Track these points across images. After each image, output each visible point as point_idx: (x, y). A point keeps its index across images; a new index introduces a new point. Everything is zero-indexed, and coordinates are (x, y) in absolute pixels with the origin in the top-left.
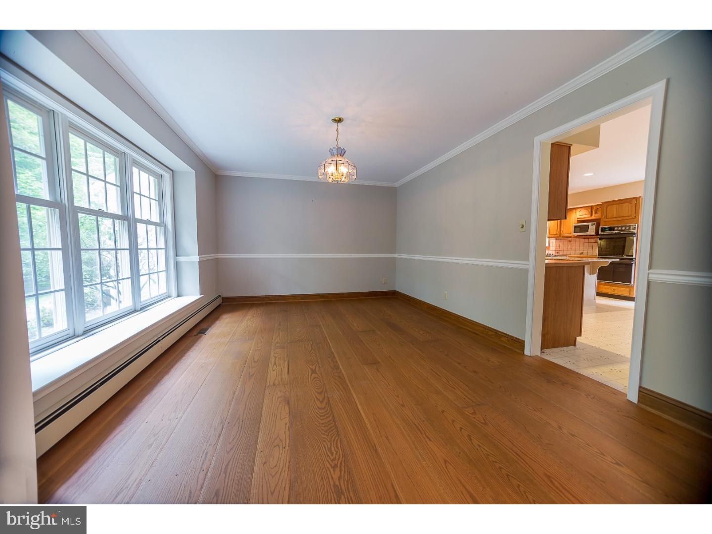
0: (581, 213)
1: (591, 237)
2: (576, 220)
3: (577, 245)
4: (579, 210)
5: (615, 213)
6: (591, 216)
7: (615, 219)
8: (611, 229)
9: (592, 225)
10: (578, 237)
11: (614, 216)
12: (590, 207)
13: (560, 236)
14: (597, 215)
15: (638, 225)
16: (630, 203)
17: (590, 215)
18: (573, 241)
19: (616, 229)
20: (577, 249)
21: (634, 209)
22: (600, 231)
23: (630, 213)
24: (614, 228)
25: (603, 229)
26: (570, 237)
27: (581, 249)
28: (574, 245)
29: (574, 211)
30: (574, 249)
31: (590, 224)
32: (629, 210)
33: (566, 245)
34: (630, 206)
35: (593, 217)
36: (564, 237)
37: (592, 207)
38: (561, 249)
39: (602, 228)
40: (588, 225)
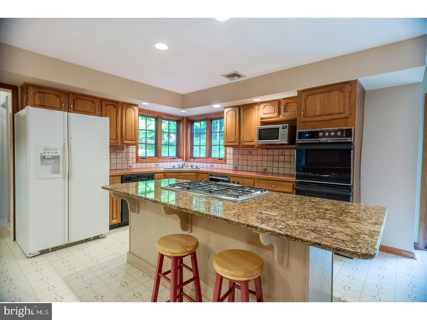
0: (265, 111)
1: (281, 146)
2: (260, 120)
3: (260, 158)
4: (262, 106)
5: (318, 107)
6: (279, 115)
7: (318, 119)
8: (314, 135)
9: (283, 128)
10: (262, 147)
11: (318, 113)
12: (277, 102)
13: (240, 144)
14: (286, 114)
15: (354, 129)
16: (340, 90)
17: (276, 114)
18: (254, 152)
19: (320, 134)
20: (259, 164)
21: (347, 100)
22: (297, 138)
23: (341, 109)
24: (318, 132)
25: (301, 135)
26: (253, 146)
27: (265, 164)
28: (255, 158)
29: (256, 107)
30: (255, 163)
31: (280, 126)
32: (339, 103)
33: (245, 157)
34: (341, 96)
35: (281, 118)
36: (244, 146)
37: (279, 102)
38: (241, 162)
39: (299, 133)
40: (278, 128)
